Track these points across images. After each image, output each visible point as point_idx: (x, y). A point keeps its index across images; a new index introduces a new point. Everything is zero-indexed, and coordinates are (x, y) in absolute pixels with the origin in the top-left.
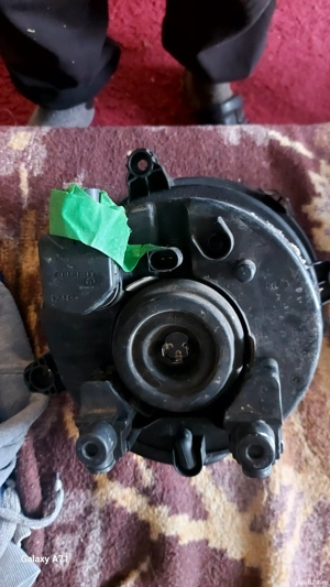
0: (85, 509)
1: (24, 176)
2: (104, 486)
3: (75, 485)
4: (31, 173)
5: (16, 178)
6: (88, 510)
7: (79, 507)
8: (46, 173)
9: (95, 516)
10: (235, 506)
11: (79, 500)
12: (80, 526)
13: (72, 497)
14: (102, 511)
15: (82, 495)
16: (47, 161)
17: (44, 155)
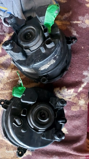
0: (5, 31)
1: (78, 22)
2: (9, 35)
3: (10, 29)
4: (79, 24)
5: (78, 20)
6: (5, 32)
7: (5, 30)
8: (79, 27)
9: (3, 33)
10: (2, 63)
11: (7, 30)
12: (2, 30)
13: (8, 29)
14: (4, 35)
15: (8, 31)
16: (82, 28)
17: (83, 27)
